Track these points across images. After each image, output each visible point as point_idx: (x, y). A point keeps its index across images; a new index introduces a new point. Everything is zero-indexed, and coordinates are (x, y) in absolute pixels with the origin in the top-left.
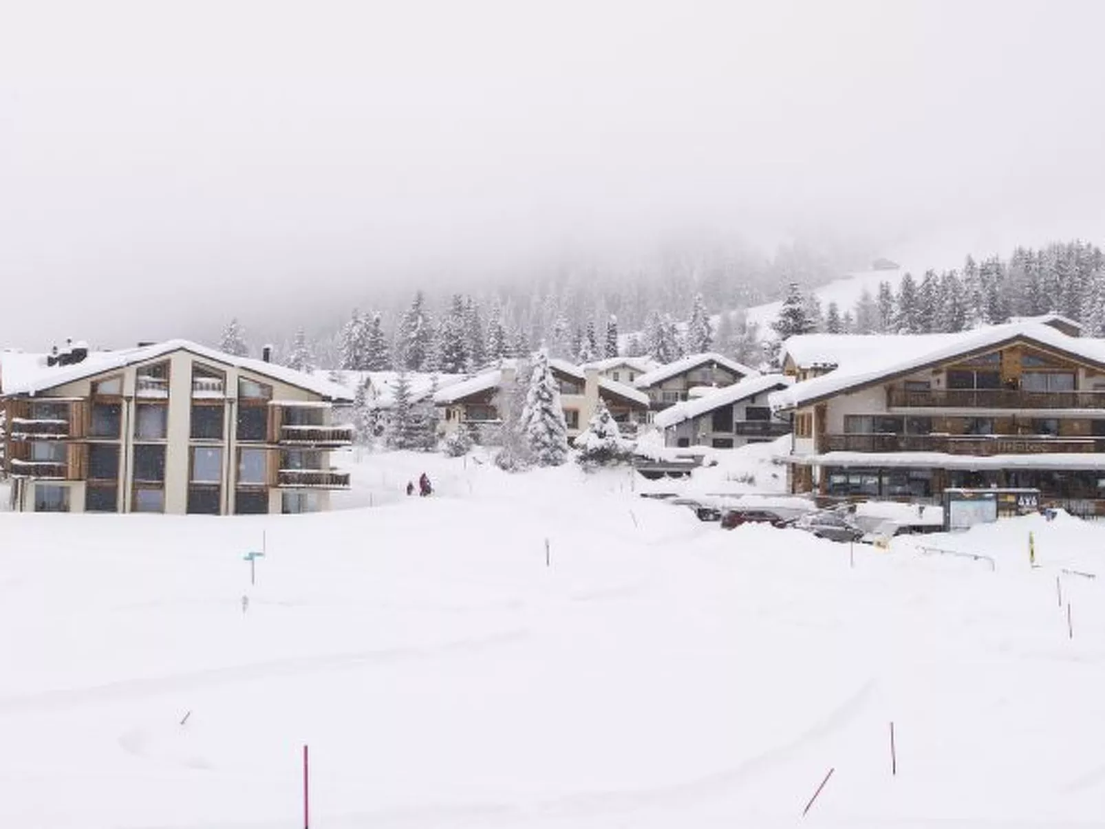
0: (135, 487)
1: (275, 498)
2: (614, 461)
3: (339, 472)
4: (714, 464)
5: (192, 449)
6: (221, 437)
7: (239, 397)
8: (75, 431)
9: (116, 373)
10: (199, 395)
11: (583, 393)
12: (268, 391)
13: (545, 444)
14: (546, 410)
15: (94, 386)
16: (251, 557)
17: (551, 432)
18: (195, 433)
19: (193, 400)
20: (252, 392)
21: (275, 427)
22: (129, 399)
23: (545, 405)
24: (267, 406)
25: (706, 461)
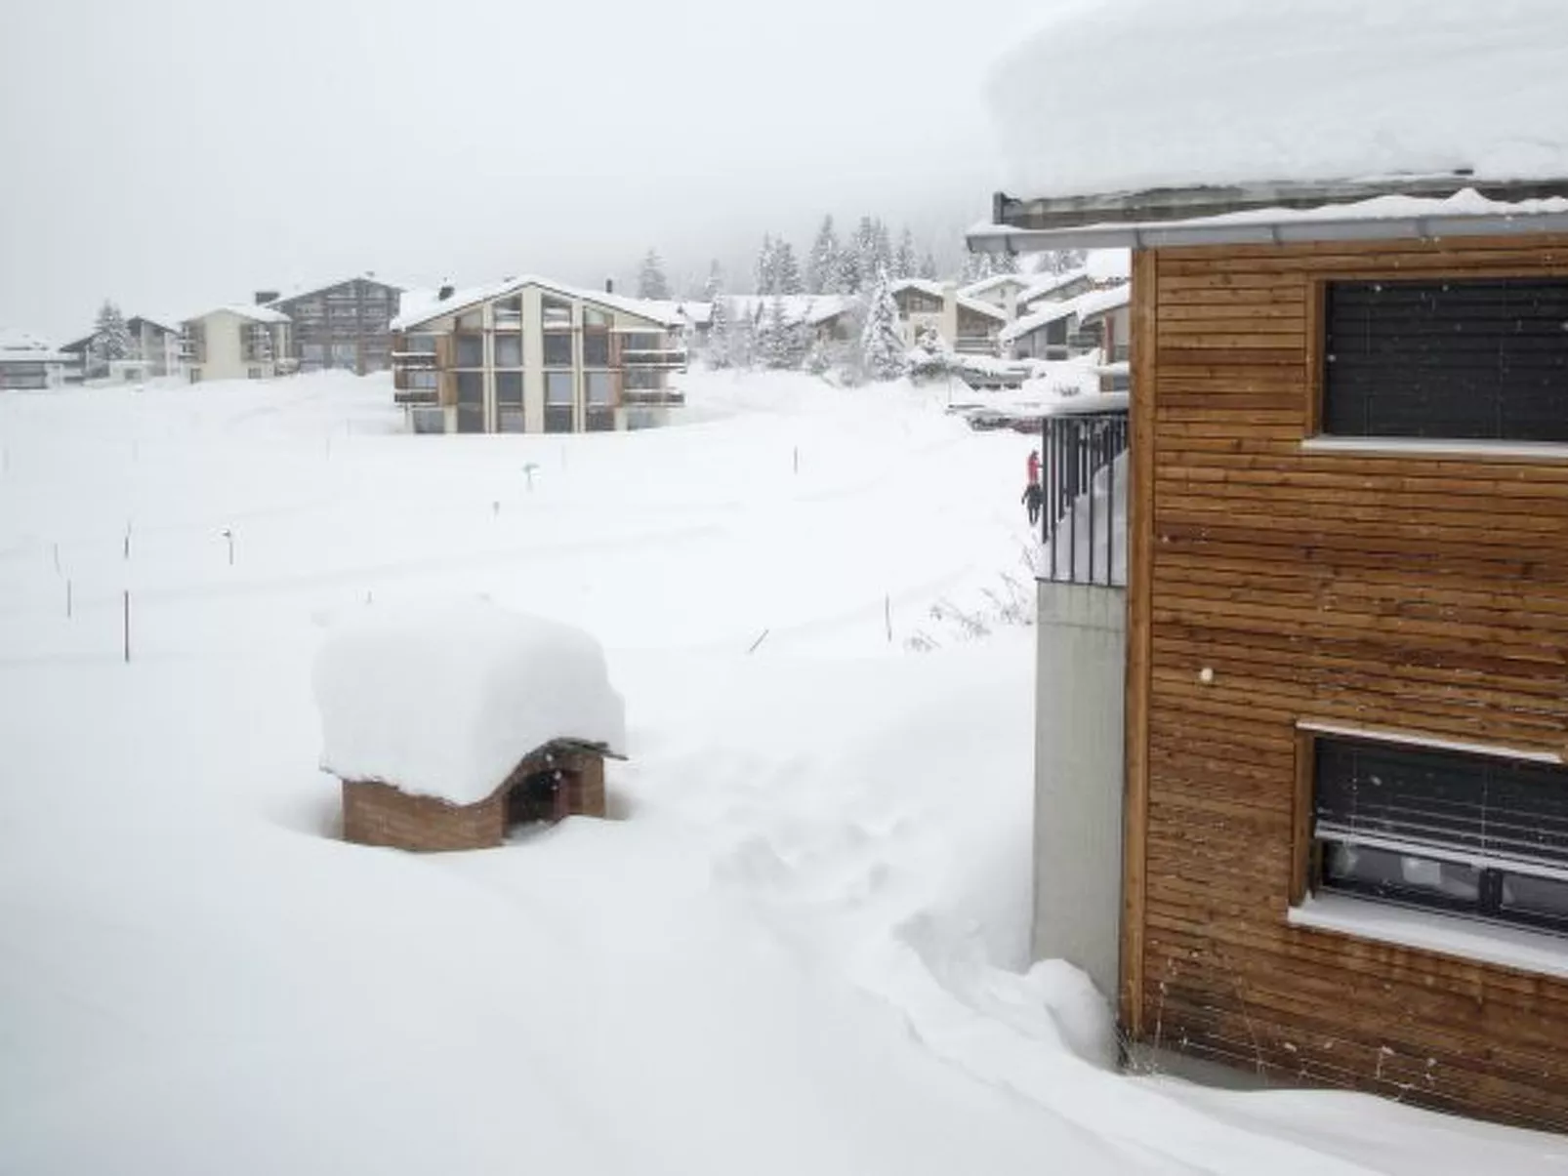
0: (500, 409)
1: (621, 416)
2: (943, 375)
3: (676, 392)
4: (1043, 375)
5: (546, 374)
6: (570, 363)
7: (585, 325)
8: (443, 362)
9: (474, 308)
10: (549, 325)
11: (942, 309)
12: (609, 319)
13: (885, 361)
14: (886, 329)
15: (458, 320)
16: (528, 469)
17: (890, 349)
18: (548, 360)
19: (545, 331)
20: (596, 320)
21: (615, 352)
22: (488, 331)
23: (885, 324)
24: (607, 334)
25: (1035, 373)
